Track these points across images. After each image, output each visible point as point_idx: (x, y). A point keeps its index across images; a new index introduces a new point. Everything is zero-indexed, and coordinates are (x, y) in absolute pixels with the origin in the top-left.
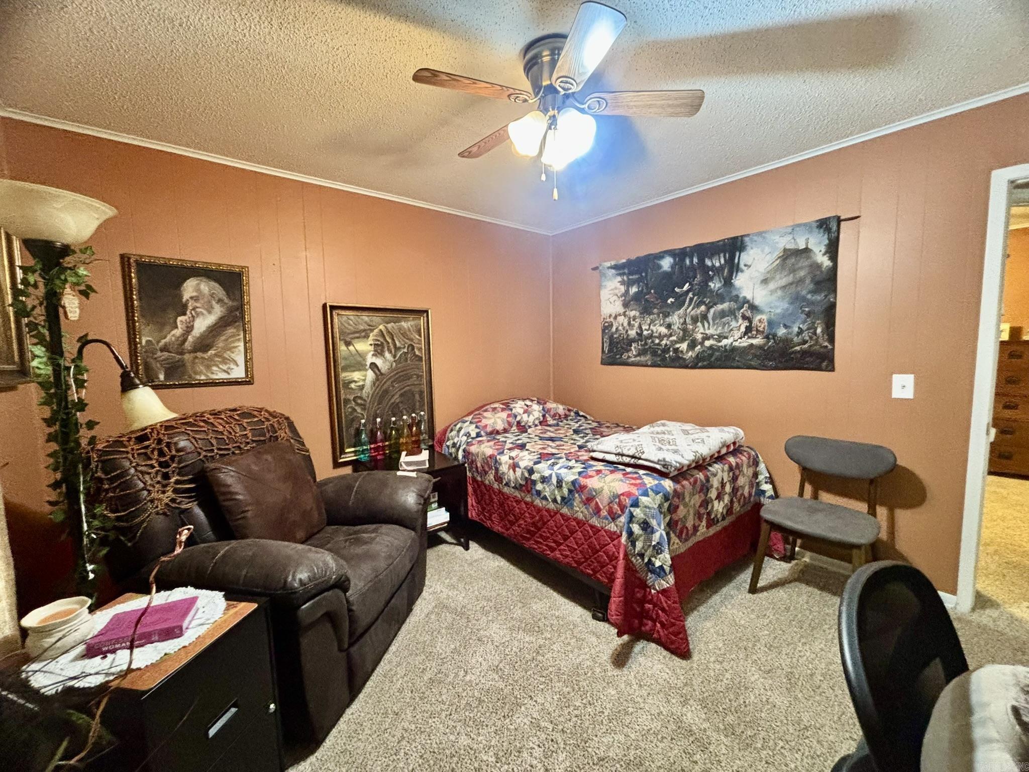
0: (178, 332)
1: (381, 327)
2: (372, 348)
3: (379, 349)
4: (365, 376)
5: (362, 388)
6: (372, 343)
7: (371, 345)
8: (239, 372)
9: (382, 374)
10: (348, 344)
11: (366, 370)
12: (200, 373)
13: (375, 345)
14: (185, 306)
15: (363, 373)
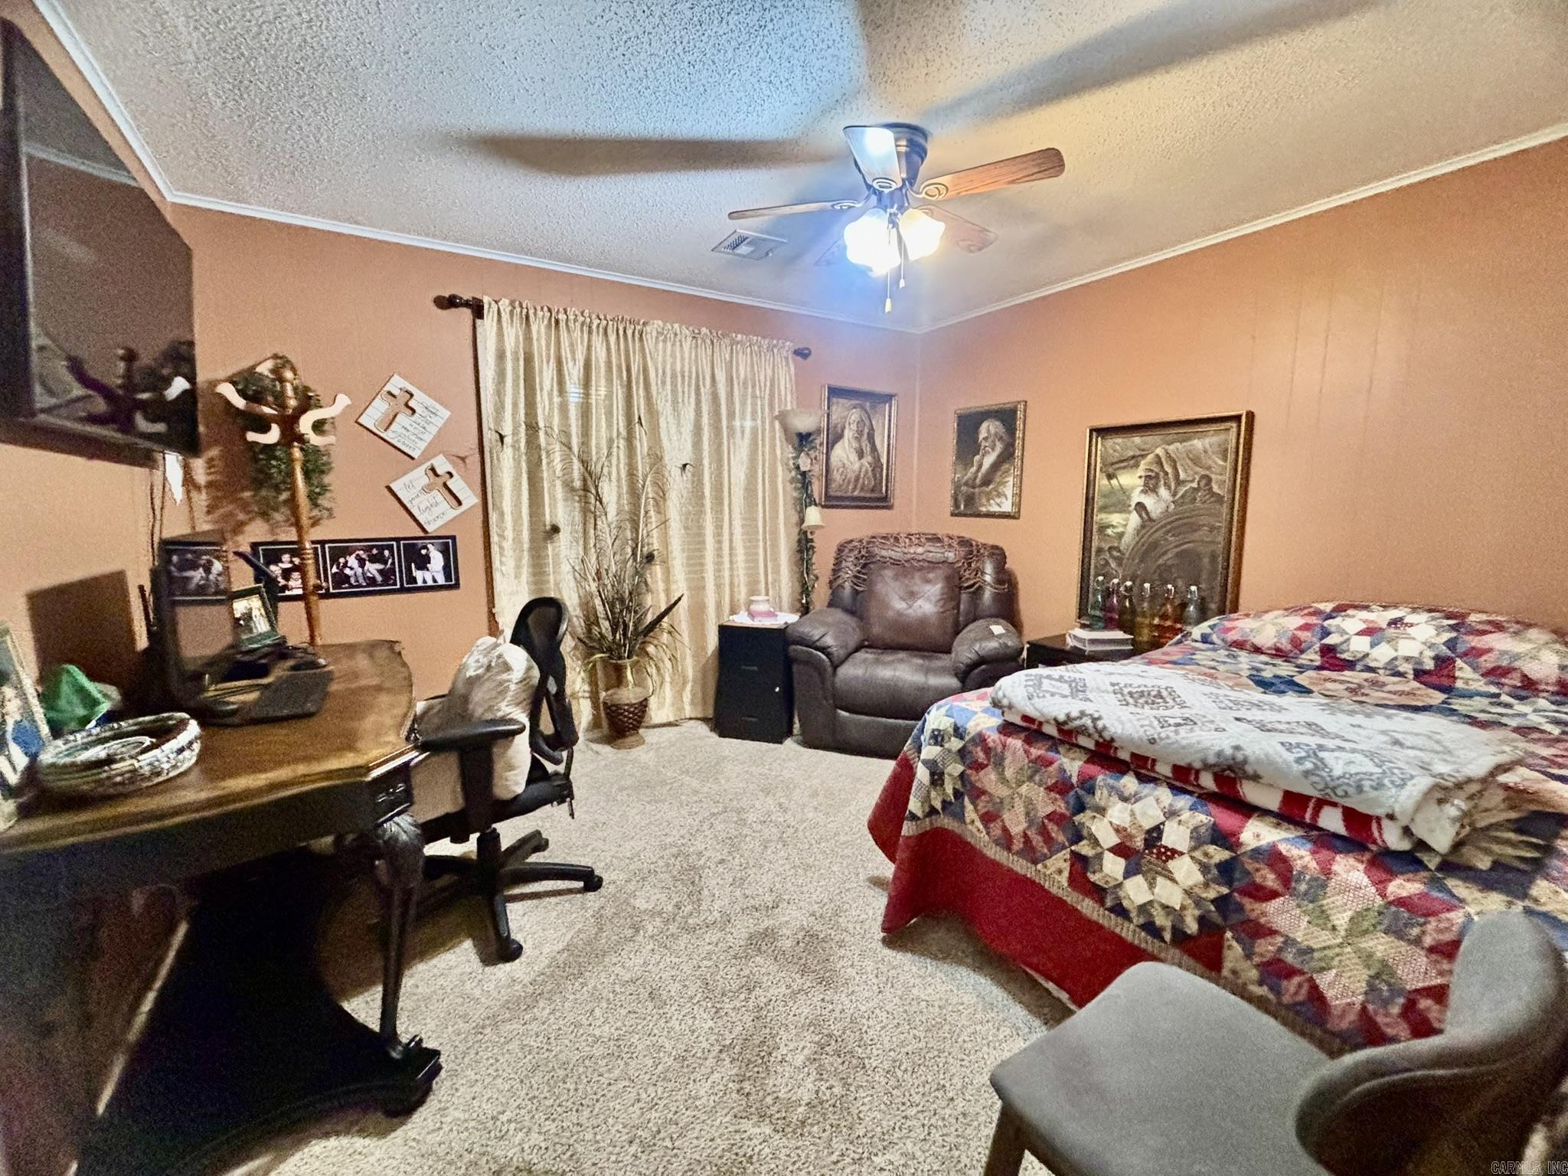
0: (973, 469)
1: (1159, 451)
2: (1141, 482)
3: (1151, 484)
4: (1127, 520)
5: (1121, 535)
6: (1143, 474)
7: (1140, 477)
8: (1007, 507)
9: (1150, 519)
10: (1110, 477)
11: (1130, 512)
12: (983, 505)
13: (1146, 477)
14: (980, 446)
15: (1124, 516)
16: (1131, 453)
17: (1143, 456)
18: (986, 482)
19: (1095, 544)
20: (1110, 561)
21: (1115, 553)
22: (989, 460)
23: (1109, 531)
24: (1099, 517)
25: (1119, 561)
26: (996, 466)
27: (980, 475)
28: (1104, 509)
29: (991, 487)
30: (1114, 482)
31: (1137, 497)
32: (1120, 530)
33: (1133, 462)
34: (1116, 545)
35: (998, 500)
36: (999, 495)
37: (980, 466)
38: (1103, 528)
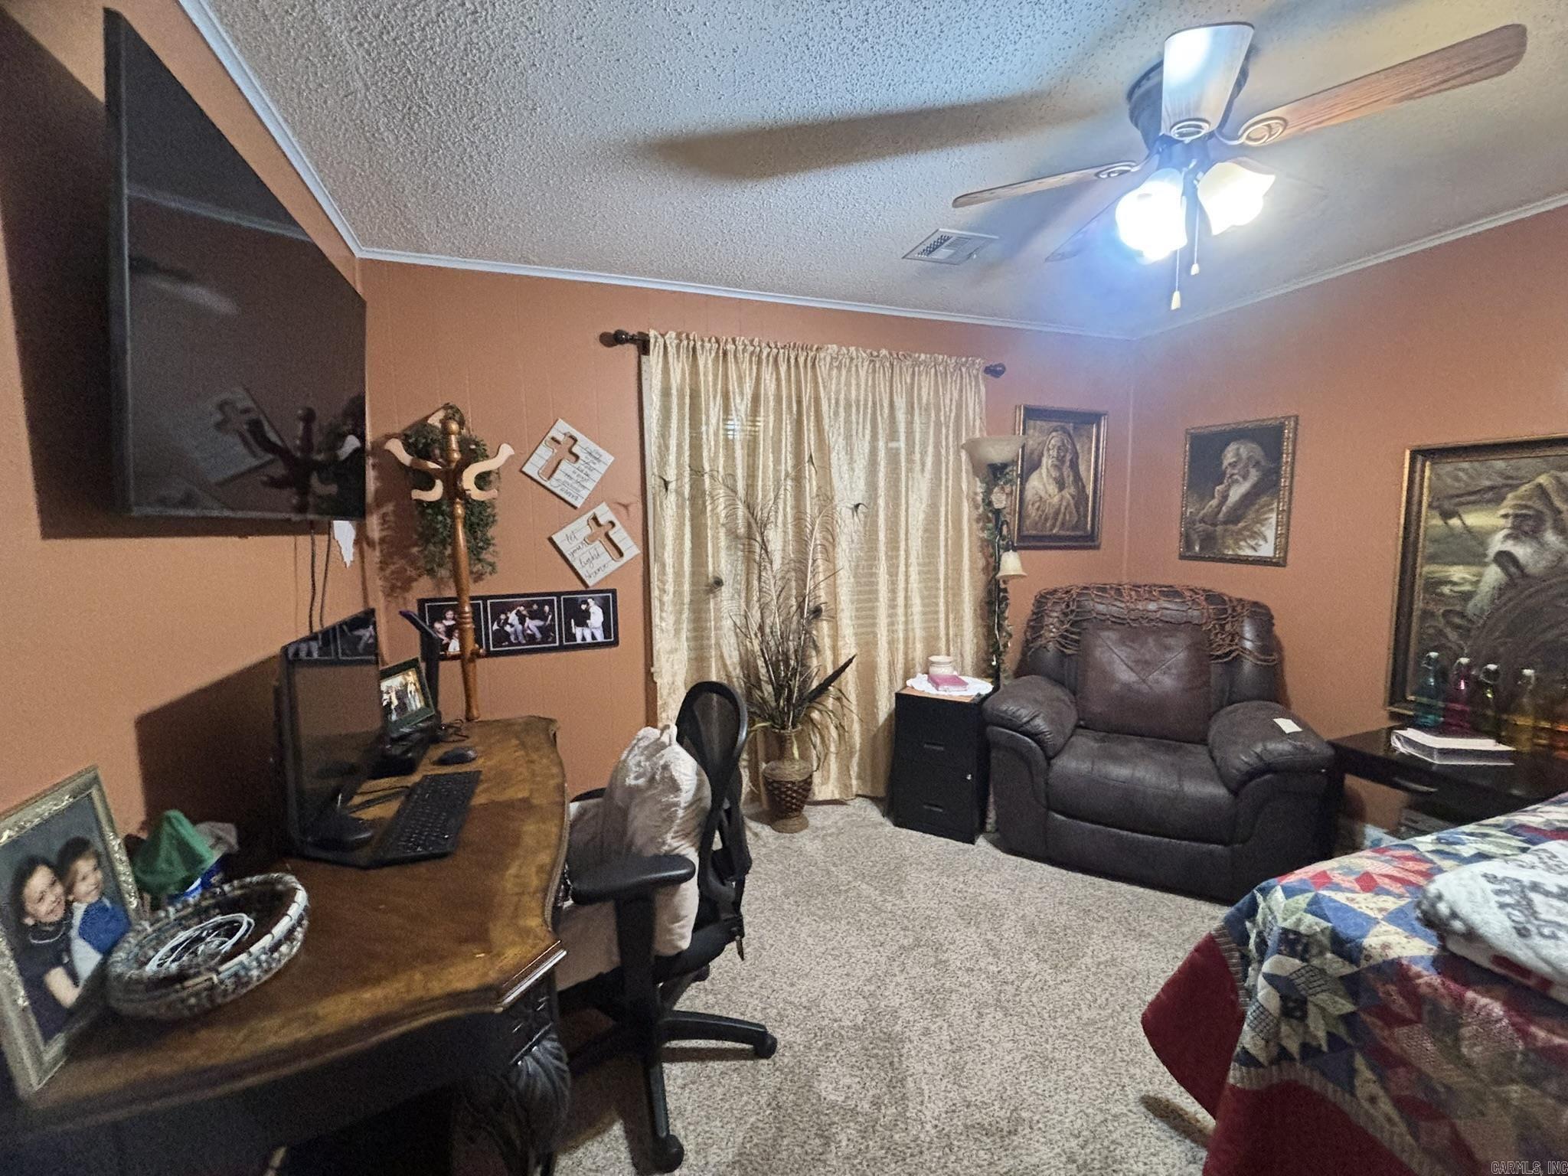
0: (1214, 502)
1: (1542, 479)
2: (1509, 522)
3: (1525, 526)
4: (1480, 575)
5: (1467, 597)
6: (1511, 511)
7: (1505, 516)
8: (1267, 550)
9: (1524, 574)
10: (1446, 515)
11: (1486, 565)
12: (1228, 548)
13: (1516, 516)
14: (1224, 473)
15: (1474, 569)
16: (1488, 483)
17: (1514, 487)
18: (1235, 516)
19: (1419, 605)
20: (1448, 630)
21: (1457, 620)
22: (1236, 493)
23: (1446, 590)
24: (1427, 569)
25: (1465, 632)
26: (1248, 499)
27: (1224, 508)
28: (1432, 559)
29: (1241, 525)
30: (1455, 522)
31: (1498, 544)
32: (1467, 588)
33: (1491, 496)
34: (1458, 608)
35: (1252, 543)
36: (1254, 535)
37: (1225, 497)
38: (1433, 585)
